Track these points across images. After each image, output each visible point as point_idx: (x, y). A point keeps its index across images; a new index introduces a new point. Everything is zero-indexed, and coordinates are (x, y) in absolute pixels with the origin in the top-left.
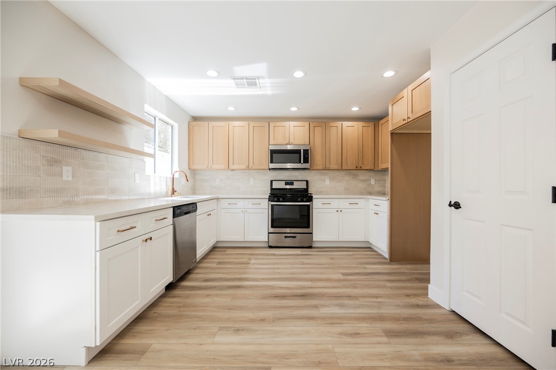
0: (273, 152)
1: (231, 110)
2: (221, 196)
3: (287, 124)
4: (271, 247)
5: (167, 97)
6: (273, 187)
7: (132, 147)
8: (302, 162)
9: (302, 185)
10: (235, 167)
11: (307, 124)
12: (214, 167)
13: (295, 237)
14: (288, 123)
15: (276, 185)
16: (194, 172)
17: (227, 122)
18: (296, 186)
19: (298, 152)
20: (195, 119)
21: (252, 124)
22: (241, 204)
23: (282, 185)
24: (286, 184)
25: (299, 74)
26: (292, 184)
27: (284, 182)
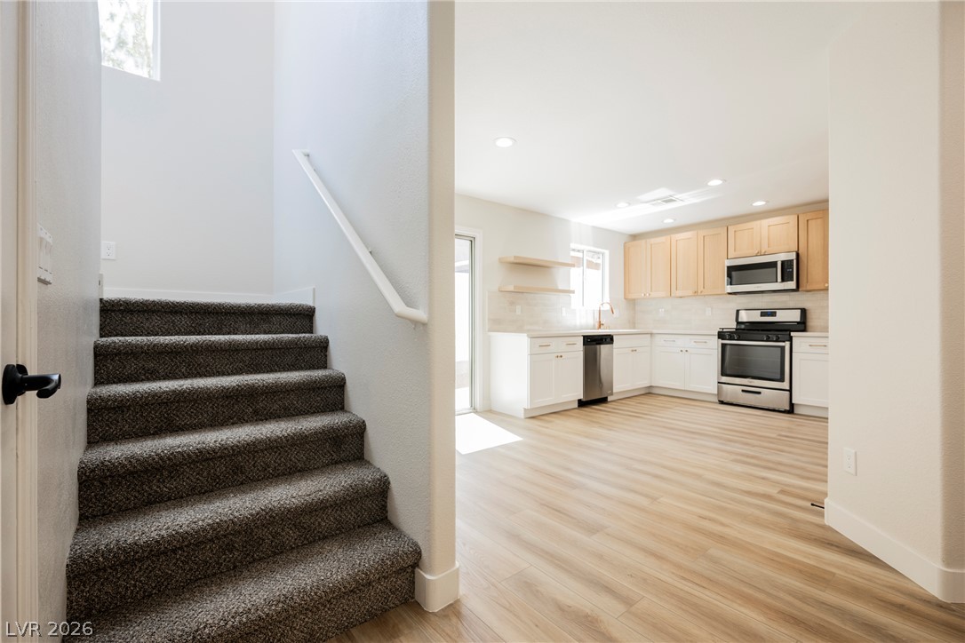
0: (731, 269)
1: (669, 222)
2: (655, 331)
3: (755, 224)
4: (722, 402)
5: (594, 228)
6: (740, 320)
7: (560, 288)
8: (779, 279)
9: (795, 316)
10: (679, 293)
11: (793, 219)
12: (654, 294)
13: (759, 393)
14: (758, 222)
15: (744, 317)
16: (632, 303)
17: (669, 237)
18: (782, 317)
19: (773, 265)
20: (635, 237)
21: (702, 233)
22: (682, 342)
23: (756, 317)
24: (763, 314)
25: (715, 182)
26: (773, 314)
27: (760, 311)
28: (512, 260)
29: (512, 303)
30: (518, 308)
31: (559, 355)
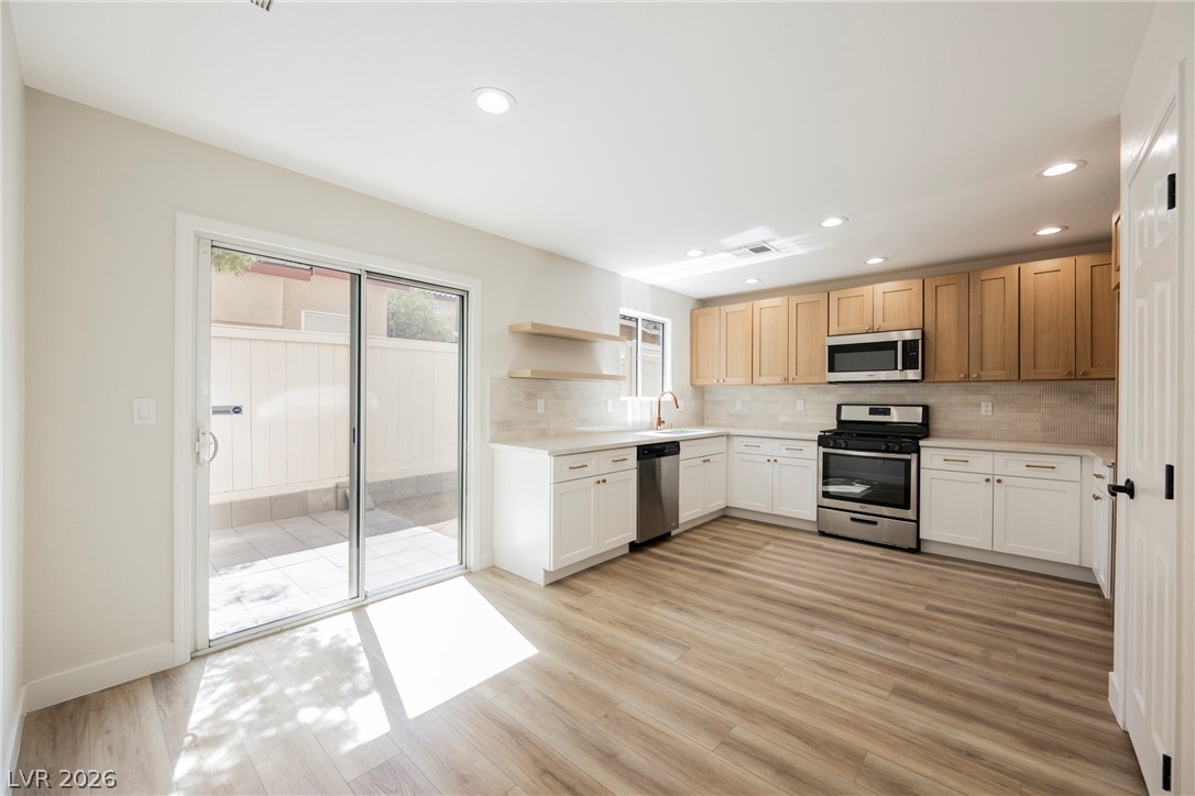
0: (833, 350)
1: (752, 283)
2: (733, 431)
3: (867, 290)
4: (823, 534)
5: (653, 287)
6: (842, 418)
7: (605, 372)
8: (900, 367)
9: (916, 415)
10: (763, 380)
11: (916, 285)
12: (730, 381)
13: (875, 523)
14: (870, 287)
15: (849, 414)
16: (700, 391)
17: (750, 304)
18: (896, 416)
19: (892, 345)
20: (704, 303)
21: (794, 300)
22: (770, 448)
23: (861, 414)
24: (872, 412)
25: (833, 222)
26: (887, 412)
27: (868, 407)
28: (529, 328)
29: (531, 396)
30: (541, 403)
31: (601, 478)
